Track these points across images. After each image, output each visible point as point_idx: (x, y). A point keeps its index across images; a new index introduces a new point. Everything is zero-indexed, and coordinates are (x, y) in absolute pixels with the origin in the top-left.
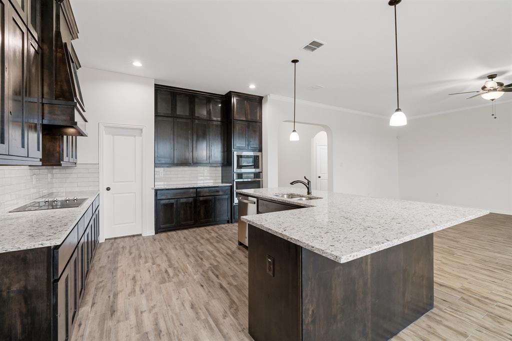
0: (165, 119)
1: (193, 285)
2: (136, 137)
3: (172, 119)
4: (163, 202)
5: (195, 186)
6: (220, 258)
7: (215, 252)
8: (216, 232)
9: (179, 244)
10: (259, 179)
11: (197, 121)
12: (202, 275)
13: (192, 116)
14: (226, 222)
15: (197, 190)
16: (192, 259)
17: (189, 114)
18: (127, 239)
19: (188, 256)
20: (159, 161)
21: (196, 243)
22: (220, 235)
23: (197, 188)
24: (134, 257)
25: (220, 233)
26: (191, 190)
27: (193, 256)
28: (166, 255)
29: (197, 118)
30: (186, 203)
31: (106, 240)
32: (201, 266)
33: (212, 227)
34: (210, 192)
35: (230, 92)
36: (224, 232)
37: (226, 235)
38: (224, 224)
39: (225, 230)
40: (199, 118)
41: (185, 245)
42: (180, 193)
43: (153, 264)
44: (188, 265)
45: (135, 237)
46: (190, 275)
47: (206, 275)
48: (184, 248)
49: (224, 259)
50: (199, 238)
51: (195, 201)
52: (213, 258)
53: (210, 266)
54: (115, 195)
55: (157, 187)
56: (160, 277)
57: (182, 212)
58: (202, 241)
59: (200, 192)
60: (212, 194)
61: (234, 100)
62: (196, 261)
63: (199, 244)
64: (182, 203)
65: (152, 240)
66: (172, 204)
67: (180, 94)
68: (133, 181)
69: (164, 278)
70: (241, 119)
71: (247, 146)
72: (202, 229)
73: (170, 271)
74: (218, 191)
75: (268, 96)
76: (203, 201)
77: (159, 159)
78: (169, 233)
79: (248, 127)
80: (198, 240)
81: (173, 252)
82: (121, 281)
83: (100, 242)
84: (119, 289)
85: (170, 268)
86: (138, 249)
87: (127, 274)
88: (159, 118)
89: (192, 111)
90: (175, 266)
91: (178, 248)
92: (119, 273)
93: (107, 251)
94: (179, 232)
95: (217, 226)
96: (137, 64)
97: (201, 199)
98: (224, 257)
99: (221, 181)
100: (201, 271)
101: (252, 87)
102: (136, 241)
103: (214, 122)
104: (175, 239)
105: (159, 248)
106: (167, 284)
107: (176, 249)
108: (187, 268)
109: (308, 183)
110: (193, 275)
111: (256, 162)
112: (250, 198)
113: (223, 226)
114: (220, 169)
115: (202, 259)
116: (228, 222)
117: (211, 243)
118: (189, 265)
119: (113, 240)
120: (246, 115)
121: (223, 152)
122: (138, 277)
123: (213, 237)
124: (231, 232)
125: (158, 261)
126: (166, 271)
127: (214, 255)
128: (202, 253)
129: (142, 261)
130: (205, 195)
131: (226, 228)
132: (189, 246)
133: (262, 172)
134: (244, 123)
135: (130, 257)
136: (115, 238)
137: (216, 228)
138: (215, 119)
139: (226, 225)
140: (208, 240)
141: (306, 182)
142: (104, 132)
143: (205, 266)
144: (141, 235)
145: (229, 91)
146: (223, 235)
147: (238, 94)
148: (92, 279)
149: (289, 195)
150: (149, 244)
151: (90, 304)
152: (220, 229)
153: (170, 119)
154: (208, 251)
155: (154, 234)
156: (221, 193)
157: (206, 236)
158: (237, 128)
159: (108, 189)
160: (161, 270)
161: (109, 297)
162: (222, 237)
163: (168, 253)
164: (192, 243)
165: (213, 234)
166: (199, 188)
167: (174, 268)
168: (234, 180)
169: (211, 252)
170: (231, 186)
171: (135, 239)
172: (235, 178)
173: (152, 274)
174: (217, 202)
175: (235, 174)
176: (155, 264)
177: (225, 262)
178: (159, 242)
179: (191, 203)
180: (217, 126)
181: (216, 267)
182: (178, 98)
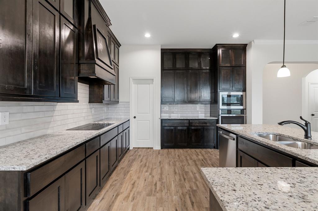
0: (169, 71)
1: (170, 206)
2: (150, 85)
3: (174, 71)
4: (166, 128)
5: (188, 119)
6: (200, 182)
7: (197, 175)
8: (203, 156)
9: (173, 160)
10: (243, 115)
11: (190, 71)
12: (180, 197)
13: (187, 68)
14: (213, 147)
15: (189, 121)
16: (177, 177)
17: (185, 66)
18: (145, 149)
19: (176, 173)
20: (165, 100)
21: (185, 163)
22: (205, 159)
23: (189, 120)
24: (142, 165)
25: (206, 157)
26: (185, 121)
27: (179, 174)
28: (161, 169)
29: (190, 69)
30: (182, 130)
31: (134, 148)
32: (182, 186)
33: (201, 150)
34: (199, 123)
35: (217, 44)
36: (209, 156)
37: (210, 160)
38: (211, 149)
39: (211, 154)
40: (192, 69)
41: (177, 162)
42: (178, 123)
43: (150, 174)
44: (172, 182)
45: (149, 149)
46: (171, 194)
47: (183, 199)
48: (175, 165)
49: (203, 185)
50: (188, 158)
51: (188, 129)
52: (194, 180)
53: (189, 189)
54: (138, 121)
55: (162, 118)
56: (149, 188)
57: (179, 136)
58: (190, 162)
59: (192, 123)
60: (201, 125)
61: (220, 52)
62: (180, 180)
63: (187, 164)
64: (179, 130)
65: (157, 153)
66: (172, 130)
67: (179, 53)
68: (148, 113)
69: (151, 190)
70: (226, 65)
71: (231, 88)
72: (193, 150)
73: (159, 184)
74: (205, 123)
75: (252, 42)
76: (194, 129)
77: (165, 99)
78: (170, 150)
79: (233, 71)
80: (187, 160)
81: (167, 167)
82: (126, 183)
83: (130, 149)
84: (121, 191)
85: (159, 182)
86: (147, 159)
87: (132, 178)
88: (165, 71)
89: (187, 64)
90: (163, 181)
91: (171, 164)
92: (128, 176)
93: (131, 156)
94: (177, 150)
95: (204, 150)
96: (148, 35)
97: (193, 128)
98: (204, 183)
99: (209, 115)
100: (180, 192)
101: (236, 35)
102: (148, 152)
103: (204, 70)
104: (172, 155)
105: (159, 161)
106: (152, 197)
107: (170, 165)
108: (171, 185)
109: (307, 124)
110: (173, 194)
111: (241, 101)
112: (231, 135)
113: (209, 150)
114: (209, 106)
115: (185, 179)
116: (214, 148)
117: (196, 165)
118: (174, 184)
119: (137, 149)
120: (230, 62)
121: (211, 93)
122: (136, 184)
123: (199, 159)
124: (215, 158)
125: (154, 173)
126: (156, 184)
127: (195, 178)
128: (187, 173)
129: (145, 169)
130: (195, 125)
131: (212, 153)
132: (179, 164)
133: (246, 109)
134: (229, 68)
135: (140, 164)
136: (139, 148)
137: (203, 151)
138: (204, 68)
139: (213, 150)
140: (195, 161)
141: (303, 123)
142: (133, 83)
143: (185, 187)
144: (152, 148)
145: (215, 44)
146: (208, 160)
147: (223, 46)
148: (113, 177)
149: (276, 135)
150: (154, 156)
151: (101, 198)
152: (206, 153)
153: (171, 71)
154: (192, 172)
155: (160, 149)
156: (208, 125)
157: (194, 157)
158: (223, 73)
159: (135, 117)
160: (152, 182)
161: (113, 196)
162: (207, 161)
163: (163, 167)
164: (182, 161)
165: (200, 157)
166: (192, 120)
167: (162, 182)
168: (219, 115)
169: (194, 174)
170: (217, 119)
171: (149, 150)
172: (220, 113)
173: (145, 184)
174: (205, 131)
175: (220, 110)
176: (151, 175)
177: (203, 189)
178: (161, 156)
179: (186, 130)
180: (206, 73)
181: (194, 192)
182: (177, 56)
